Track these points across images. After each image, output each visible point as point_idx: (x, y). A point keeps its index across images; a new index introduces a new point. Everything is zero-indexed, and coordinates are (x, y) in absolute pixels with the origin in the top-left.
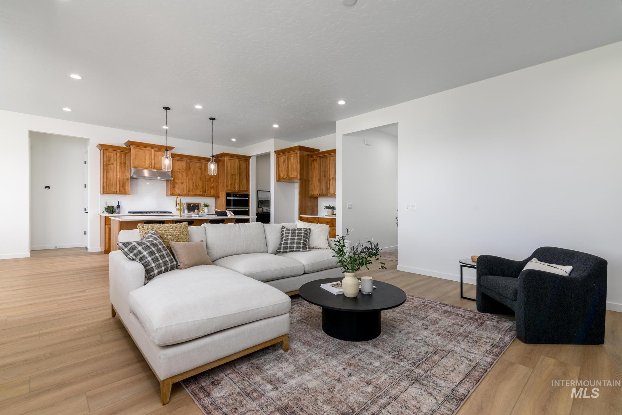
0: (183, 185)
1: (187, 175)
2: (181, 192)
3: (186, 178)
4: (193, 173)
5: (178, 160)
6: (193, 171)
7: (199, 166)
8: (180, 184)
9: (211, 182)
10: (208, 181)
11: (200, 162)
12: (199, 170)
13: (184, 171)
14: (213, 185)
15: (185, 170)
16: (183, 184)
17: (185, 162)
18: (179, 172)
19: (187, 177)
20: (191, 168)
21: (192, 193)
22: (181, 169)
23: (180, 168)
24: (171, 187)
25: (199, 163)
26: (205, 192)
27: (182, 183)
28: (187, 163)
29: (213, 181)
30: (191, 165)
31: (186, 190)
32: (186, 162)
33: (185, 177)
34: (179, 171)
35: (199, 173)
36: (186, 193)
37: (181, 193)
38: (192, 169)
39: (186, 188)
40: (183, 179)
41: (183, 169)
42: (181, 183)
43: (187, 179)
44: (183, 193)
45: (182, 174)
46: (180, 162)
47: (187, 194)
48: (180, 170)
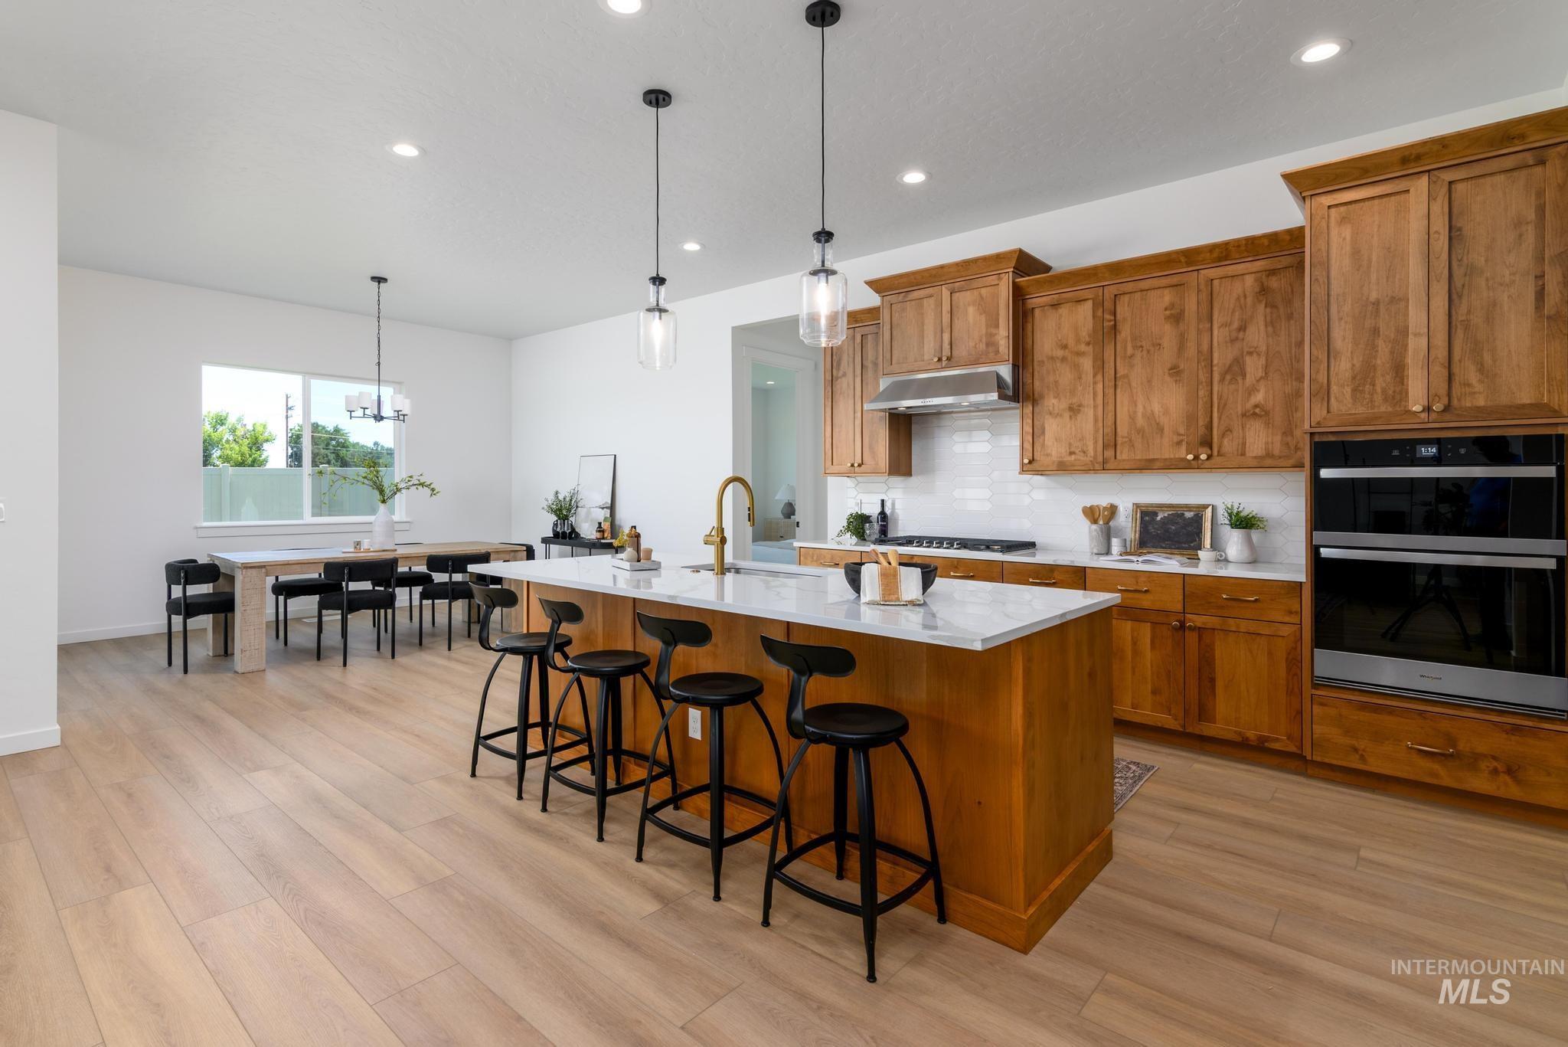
0: (1079, 417)
1: (1100, 366)
2: (1071, 453)
3: (1095, 383)
4: (1135, 347)
5: (1055, 306)
6: (1134, 339)
7: (1172, 306)
8: (1067, 415)
9: (1250, 379)
10: (1222, 380)
11: (1175, 280)
12: (1168, 328)
13: (1083, 348)
14: (1259, 397)
15: (1088, 344)
16: (1079, 411)
17: (1089, 304)
18: (1064, 359)
19: (1099, 377)
20: (1119, 326)
21: (1125, 457)
22: (1071, 342)
23: (1065, 342)
24: (1028, 433)
25: (1166, 291)
26: (1207, 443)
27: (1074, 410)
28: (1098, 304)
29: (1260, 373)
30: (1123, 310)
31: (1096, 442)
32: (1093, 303)
33: (1088, 376)
34: (1060, 353)
35: (1169, 342)
36: (1095, 457)
37: (1073, 457)
38: (1125, 332)
39: (1096, 431)
40: (1080, 388)
41: (1078, 341)
42: (1071, 409)
43: (1100, 386)
44: (1081, 457)
45: (1076, 367)
46: (1064, 310)
47: (1100, 459)
48: (1065, 347)
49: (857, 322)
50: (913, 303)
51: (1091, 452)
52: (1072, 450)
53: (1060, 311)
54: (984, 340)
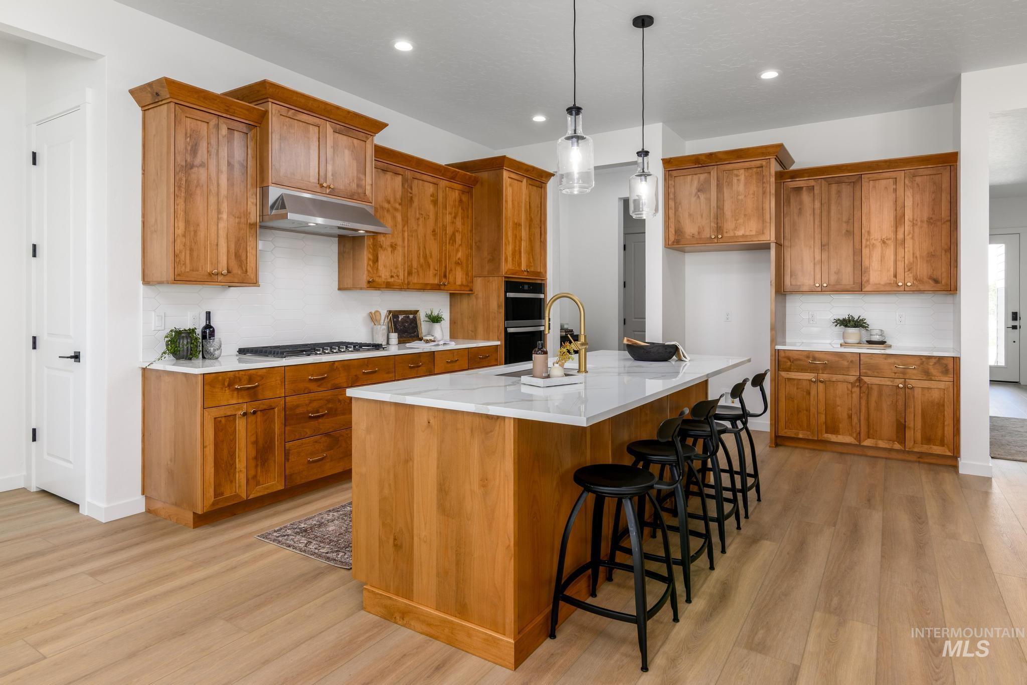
0: (396, 253)
1: (406, 221)
2: (392, 277)
3: (403, 231)
4: (419, 213)
5: (384, 171)
6: (420, 209)
7: (432, 195)
8: (389, 249)
9: (457, 245)
10: (449, 243)
11: (434, 180)
12: (431, 207)
13: (397, 206)
14: (460, 255)
15: (400, 204)
16: (395, 249)
17: (401, 178)
18: (388, 211)
19: (405, 229)
20: (414, 199)
22: (392, 200)
23: (389, 199)
24: (369, 259)
25: (431, 185)
26: (445, 276)
27: (393, 247)
28: (405, 181)
29: (460, 243)
30: (414, 189)
31: (404, 271)
32: (403, 179)
33: (400, 227)
34: (386, 205)
35: (432, 216)
36: (402, 281)
37: (392, 280)
38: (416, 203)
39: (404, 263)
40: (396, 233)
41: (395, 200)
42: (391, 246)
43: (406, 234)
44: (396, 280)
45: (394, 218)
46: (389, 176)
47: (406, 282)
48: (389, 202)
49: (227, 111)
51: (401, 277)
52: (392, 274)
53: (387, 176)
54: (355, 181)
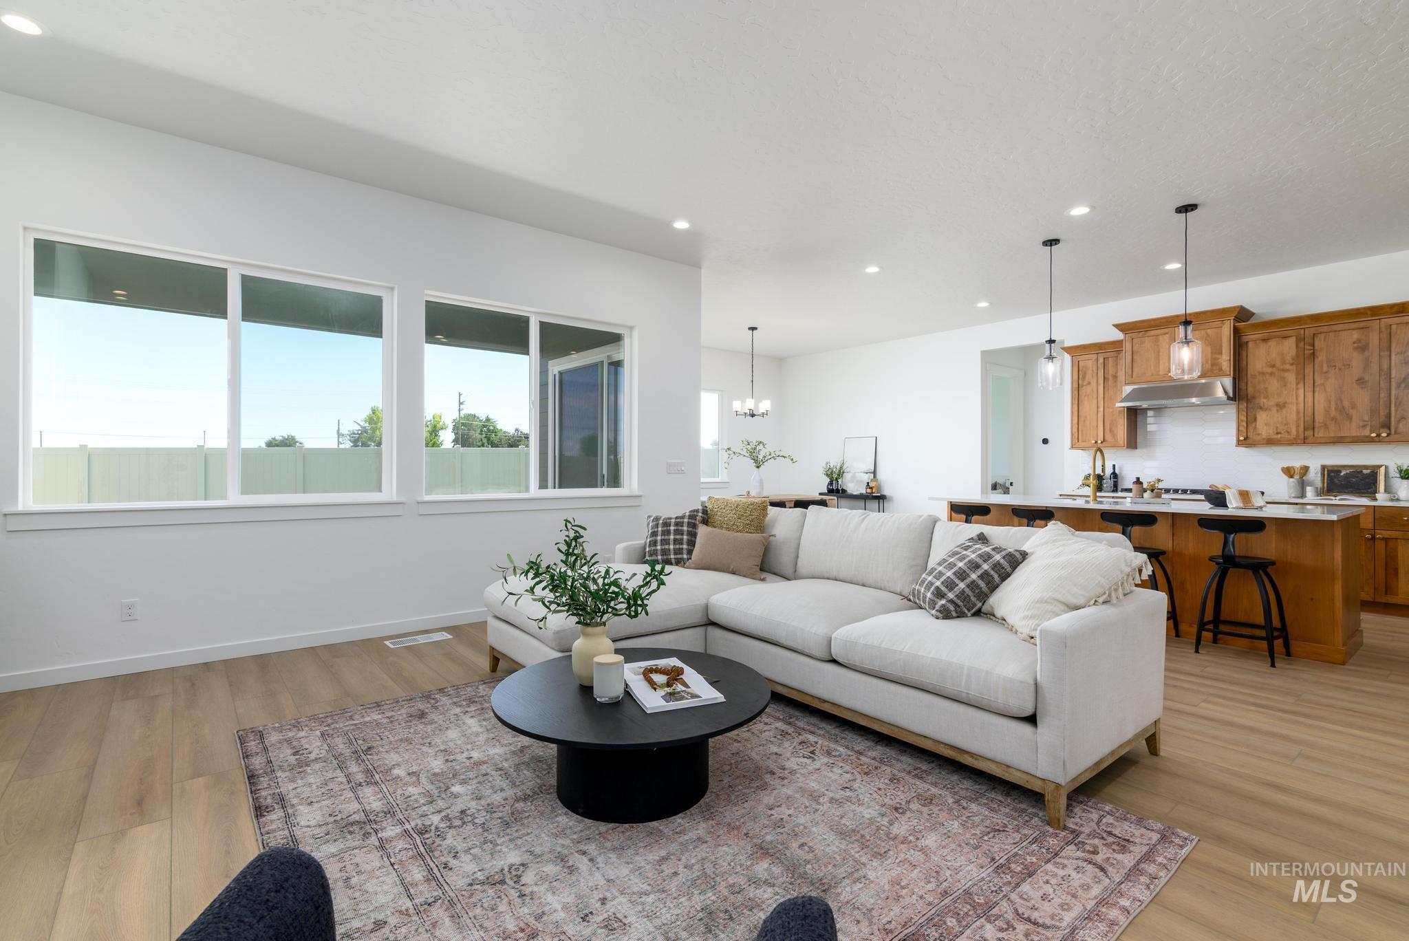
0: (1284, 410)
1: (1301, 378)
2: (1278, 433)
3: (1297, 389)
4: (1329, 366)
5: (1265, 340)
6: (1329, 361)
7: (1359, 341)
8: (1275, 409)
10: (1398, 387)
12: (1355, 354)
13: (1288, 367)
15: (1292, 364)
16: (1284, 407)
17: (1293, 340)
18: (1272, 374)
19: (1301, 385)
20: (1317, 353)
21: (1321, 434)
22: (1278, 364)
23: (1273, 363)
24: (1242, 421)
25: (1355, 332)
27: (1281, 406)
28: (1300, 339)
30: (1319, 343)
31: (1298, 426)
32: (1297, 339)
33: (1292, 384)
34: (1269, 370)
35: (1356, 363)
36: (1297, 435)
37: (1279, 436)
38: (1321, 357)
39: (1298, 419)
40: (1285, 392)
41: (1284, 362)
42: (1277, 405)
43: (1301, 390)
44: (1286, 435)
45: (1283, 379)
46: (1272, 343)
47: (1302, 437)
48: (1273, 366)
49: (1100, 349)
50: (1151, 338)
51: (1294, 432)
52: (1279, 431)
53: (1269, 344)
54: (1210, 362)
